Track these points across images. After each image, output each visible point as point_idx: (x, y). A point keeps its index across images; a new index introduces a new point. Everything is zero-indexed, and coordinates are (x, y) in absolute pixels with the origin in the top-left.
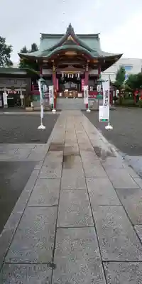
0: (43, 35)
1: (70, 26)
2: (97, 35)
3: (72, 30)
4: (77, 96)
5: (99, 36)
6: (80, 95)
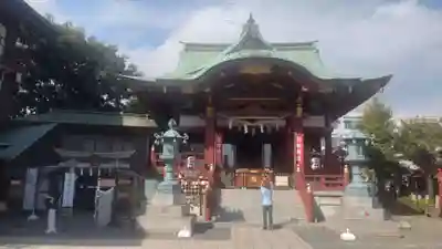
0: (188, 45)
1: (251, 21)
6: (282, 180)
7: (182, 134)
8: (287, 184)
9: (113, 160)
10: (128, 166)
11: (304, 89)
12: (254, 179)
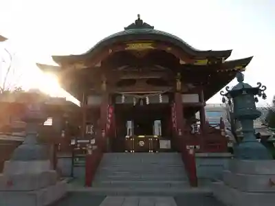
8: (169, 147)
11: (182, 62)
12: (142, 143)
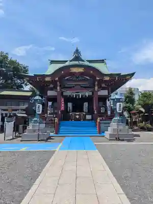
0: (52, 61)
1: (77, 50)
2: (103, 60)
3: (79, 53)
4: (85, 119)
5: (106, 61)
6: (89, 117)
7: (42, 98)
8: (91, 118)
9: (18, 110)
10: (25, 112)
11: (98, 78)
12: (77, 117)
